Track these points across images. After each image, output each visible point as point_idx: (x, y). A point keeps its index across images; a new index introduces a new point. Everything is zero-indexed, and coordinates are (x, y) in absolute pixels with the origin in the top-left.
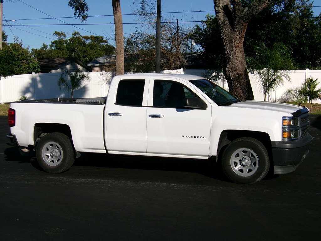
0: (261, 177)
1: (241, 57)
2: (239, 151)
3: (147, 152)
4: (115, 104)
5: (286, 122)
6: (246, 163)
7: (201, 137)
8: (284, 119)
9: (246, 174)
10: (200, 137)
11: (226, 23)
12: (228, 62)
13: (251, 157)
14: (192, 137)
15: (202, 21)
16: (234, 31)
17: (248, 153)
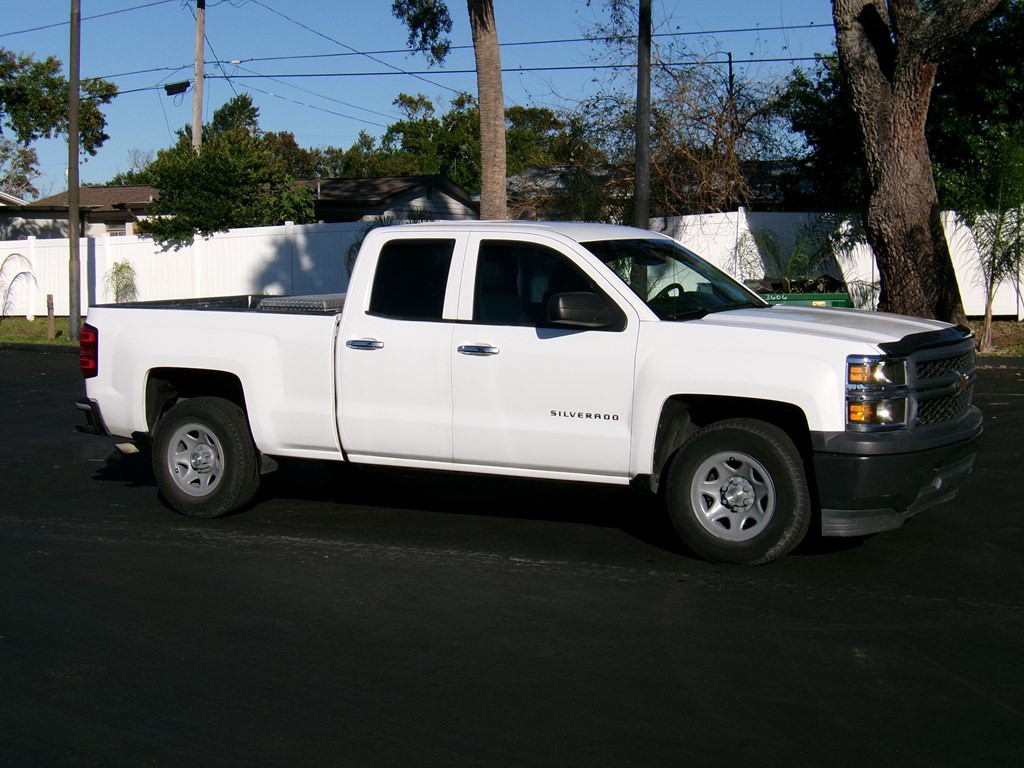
0: (781, 543)
1: (918, 171)
2: (718, 460)
3: (453, 461)
4: (367, 313)
5: (860, 375)
6: (738, 499)
7: (607, 417)
8: (853, 361)
9: (738, 534)
10: (602, 417)
11: (867, 63)
12: (876, 188)
13: (754, 480)
14: (579, 415)
15: (818, 58)
16: (893, 88)
17: (743, 467)
